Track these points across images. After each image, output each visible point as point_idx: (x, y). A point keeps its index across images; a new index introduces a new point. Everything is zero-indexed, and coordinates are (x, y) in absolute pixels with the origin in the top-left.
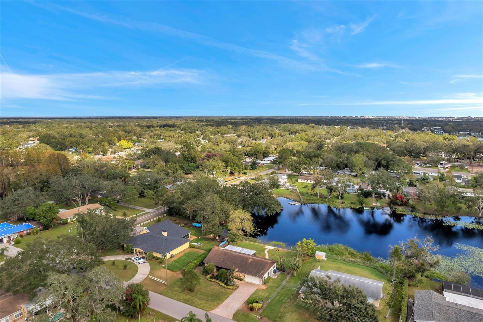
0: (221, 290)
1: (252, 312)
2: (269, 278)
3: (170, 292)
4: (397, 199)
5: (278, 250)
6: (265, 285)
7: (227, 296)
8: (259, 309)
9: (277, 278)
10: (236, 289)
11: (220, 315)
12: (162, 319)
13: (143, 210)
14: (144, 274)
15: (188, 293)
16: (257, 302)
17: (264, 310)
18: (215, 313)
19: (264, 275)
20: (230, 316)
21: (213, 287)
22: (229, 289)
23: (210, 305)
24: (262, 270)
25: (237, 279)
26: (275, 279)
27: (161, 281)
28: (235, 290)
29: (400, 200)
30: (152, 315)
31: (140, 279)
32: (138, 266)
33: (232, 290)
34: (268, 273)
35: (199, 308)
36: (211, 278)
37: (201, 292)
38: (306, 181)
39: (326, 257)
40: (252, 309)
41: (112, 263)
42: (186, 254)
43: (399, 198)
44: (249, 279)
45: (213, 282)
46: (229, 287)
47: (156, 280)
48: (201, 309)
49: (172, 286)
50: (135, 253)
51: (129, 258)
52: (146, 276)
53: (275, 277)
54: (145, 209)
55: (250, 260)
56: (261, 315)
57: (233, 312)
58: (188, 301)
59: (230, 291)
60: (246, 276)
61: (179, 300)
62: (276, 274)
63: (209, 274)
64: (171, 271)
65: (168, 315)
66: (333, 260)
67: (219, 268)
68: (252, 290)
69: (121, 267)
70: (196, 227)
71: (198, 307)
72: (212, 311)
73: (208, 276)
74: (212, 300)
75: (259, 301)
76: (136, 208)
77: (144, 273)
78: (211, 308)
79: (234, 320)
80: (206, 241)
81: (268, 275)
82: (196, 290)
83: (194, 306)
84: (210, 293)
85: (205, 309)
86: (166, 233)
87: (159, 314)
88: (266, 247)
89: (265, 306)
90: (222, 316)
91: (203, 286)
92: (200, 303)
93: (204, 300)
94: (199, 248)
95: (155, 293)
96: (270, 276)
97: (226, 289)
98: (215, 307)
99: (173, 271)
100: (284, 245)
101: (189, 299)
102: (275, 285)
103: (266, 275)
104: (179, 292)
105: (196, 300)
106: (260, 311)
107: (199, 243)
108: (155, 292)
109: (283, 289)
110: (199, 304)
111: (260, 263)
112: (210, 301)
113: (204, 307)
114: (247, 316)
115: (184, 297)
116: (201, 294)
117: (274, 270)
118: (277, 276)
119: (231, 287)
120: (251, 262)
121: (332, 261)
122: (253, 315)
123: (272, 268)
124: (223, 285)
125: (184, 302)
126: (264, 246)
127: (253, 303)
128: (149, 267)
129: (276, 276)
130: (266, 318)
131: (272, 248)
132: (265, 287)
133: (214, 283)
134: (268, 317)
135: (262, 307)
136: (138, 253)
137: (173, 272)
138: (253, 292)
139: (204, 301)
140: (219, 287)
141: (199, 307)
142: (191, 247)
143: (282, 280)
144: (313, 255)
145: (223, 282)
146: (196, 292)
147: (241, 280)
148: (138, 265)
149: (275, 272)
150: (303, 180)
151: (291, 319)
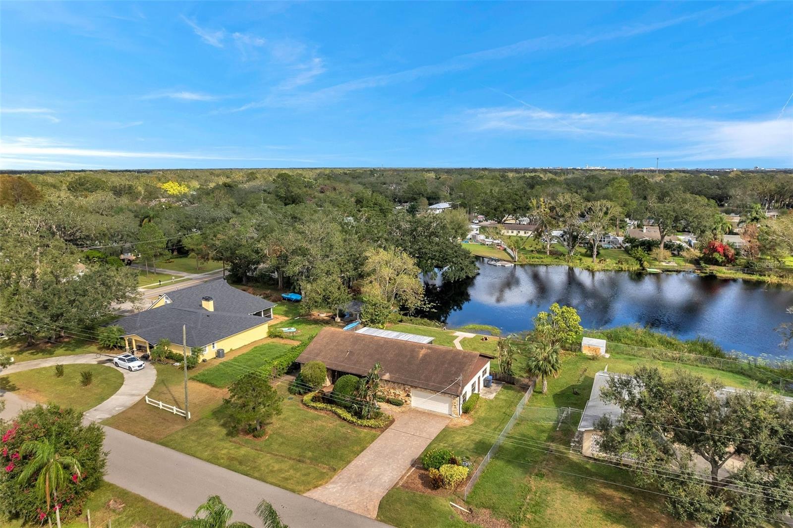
0: (344, 430)
1: (439, 491)
2: (475, 397)
3: (193, 438)
4: (715, 250)
5: (486, 339)
6: (468, 415)
7: (361, 446)
8: (460, 484)
9: (495, 398)
10: (387, 427)
11: (337, 503)
12: (144, 522)
13: (179, 275)
14: (133, 395)
15: (247, 442)
16: (453, 462)
17: (476, 487)
18: (323, 500)
19: (463, 388)
20: (370, 507)
21: (320, 423)
22: (365, 426)
23: (308, 474)
24: (457, 374)
25: (389, 401)
26: (492, 401)
27: (175, 410)
28: (383, 430)
29: (722, 252)
30: (114, 511)
31: (120, 406)
32: (125, 376)
33: (374, 431)
34: (473, 385)
35: (271, 484)
36: (314, 399)
37: (282, 437)
38: (515, 232)
39: (606, 352)
40: (436, 484)
41: (55, 371)
42: (257, 350)
43: (720, 249)
44: (419, 401)
45: (321, 409)
46: (365, 422)
47: (161, 407)
48: (279, 486)
49: (202, 421)
50: (127, 347)
51: (110, 361)
52: (138, 399)
53: (492, 396)
54: (184, 274)
55: (423, 352)
56: (467, 503)
57: (379, 493)
58: (241, 463)
59: (367, 434)
60: (413, 392)
61: (214, 460)
62: (492, 388)
63: (310, 390)
64: (208, 387)
65: (166, 509)
66: (626, 356)
67: (335, 375)
68: (434, 429)
69: (79, 379)
70: (289, 300)
71: (270, 480)
72: (313, 491)
73: (308, 397)
74: (314, 460)
75: (459, 458)
76: (165, 273)
77: (134, 392)
78: (309, 483)
79: (381, 521)
80: (310, 325)
81: (473, 390)
82: (270, 432)
83: (256, 478)
84: (310, 439)
85: (289, 486)
86: (211, 303)
87: (140, 504)
88: (454, 335)
89: (477, 473)
90: (345, 506)
91: (292, 420)
92: (277, 467)
93: (290, 459)
94: (293, 338)
95: (148, 443)
96: (476, 392)
97: (357, 428)
98: (322, 478)
99: (213, 385)
100: (498, 331)
101: (244, 455)
102: (494, 414)
103: (468, 389)
104: (221, 437)
105: (266, 461)
106: (466, 490)
107: (293, 329)
108: (150, 439)
109: (518, 424)
110: (272, 471)
111: (449, 357)
112: (309, 461)
113: (287, 479)
114: (426, 507)
115: (232, 452)
116: (283, 443)
117: (485, 380)
118: (494, 394)
119: (372, 422)
120: (425, 355)
121: (625, 358)
122: (443, 501)
123: (480, 373)
124: (348, 416)
125: (228, 467)
126: (448, 333)
127: (441, 464)
128: (155, 378)
129: (491, 393)
130: (487, 511)
131: (471, 335)
132: (466, 421)
133: (322, 414)
134: (493, 508)
135: (469, 477)
136: (135, 349)
137: (214, 389)
138: (435, 435)
139: (291, 462)
140: (339, 422)
141: (274, 481)
142: (272, 335)
143: (512, 404)
144: (576, 346)
145: (348, 408)
146: (270, 437)
147: (398, 404)
148: (127, 375)
149: (487, 384)
150: (510, 231)
151: (571, 513)
